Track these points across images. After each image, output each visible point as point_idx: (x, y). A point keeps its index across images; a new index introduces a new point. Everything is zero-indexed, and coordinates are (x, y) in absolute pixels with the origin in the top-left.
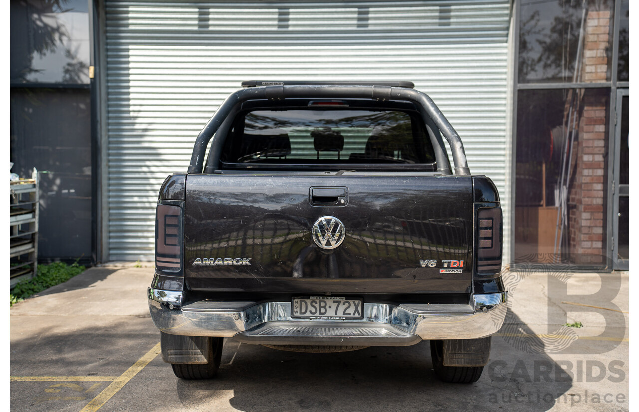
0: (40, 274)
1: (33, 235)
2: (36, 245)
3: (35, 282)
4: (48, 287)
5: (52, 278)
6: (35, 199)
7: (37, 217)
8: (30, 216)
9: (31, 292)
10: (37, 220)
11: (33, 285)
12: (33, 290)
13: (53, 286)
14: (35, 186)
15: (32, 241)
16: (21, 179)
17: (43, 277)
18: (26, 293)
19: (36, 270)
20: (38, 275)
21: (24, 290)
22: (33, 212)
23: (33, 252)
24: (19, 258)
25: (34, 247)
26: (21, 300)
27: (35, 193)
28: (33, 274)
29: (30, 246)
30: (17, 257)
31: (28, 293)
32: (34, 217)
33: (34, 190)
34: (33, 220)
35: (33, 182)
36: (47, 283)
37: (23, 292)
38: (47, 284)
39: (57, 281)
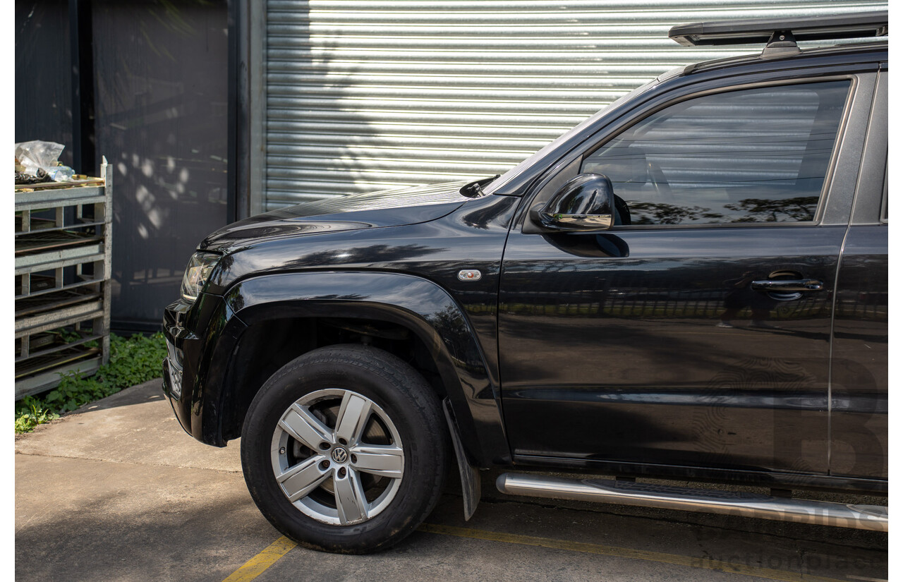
0: (114, 361)
1: (102, 284)
2: (107, 304)
3: (103, 376)
4: (123, 387)
5: (134, 369)
6: (103, 218)
7: (108, 252)
8: (95, 249)
9: (86, 397)
10: (107, 258)
11: (95, 383)
12: (91, 393)
13: (133, 385)
14: (102, 191)
15: (100, 298)
16: (81, 176)
17: (119, 367)
18: (74, 400)
19: (106, 351)
20: (110, 362)
21: (70, 395)
22: (101, 241)
23: (100, 319)
24: (78, 328)
25: (102, 308)
26: (56, 417)
27: (103, 204)
28: (100, 360)
29: (94, 306)
30: (74, 326)
31: (78, 401)
32: (102, 251)
33: (101, 199)
34: (101, 257)
35: (102, 183)
36: (123, 378)
37: (67, 398)
38: (124, 382)
39: (143, 375)
